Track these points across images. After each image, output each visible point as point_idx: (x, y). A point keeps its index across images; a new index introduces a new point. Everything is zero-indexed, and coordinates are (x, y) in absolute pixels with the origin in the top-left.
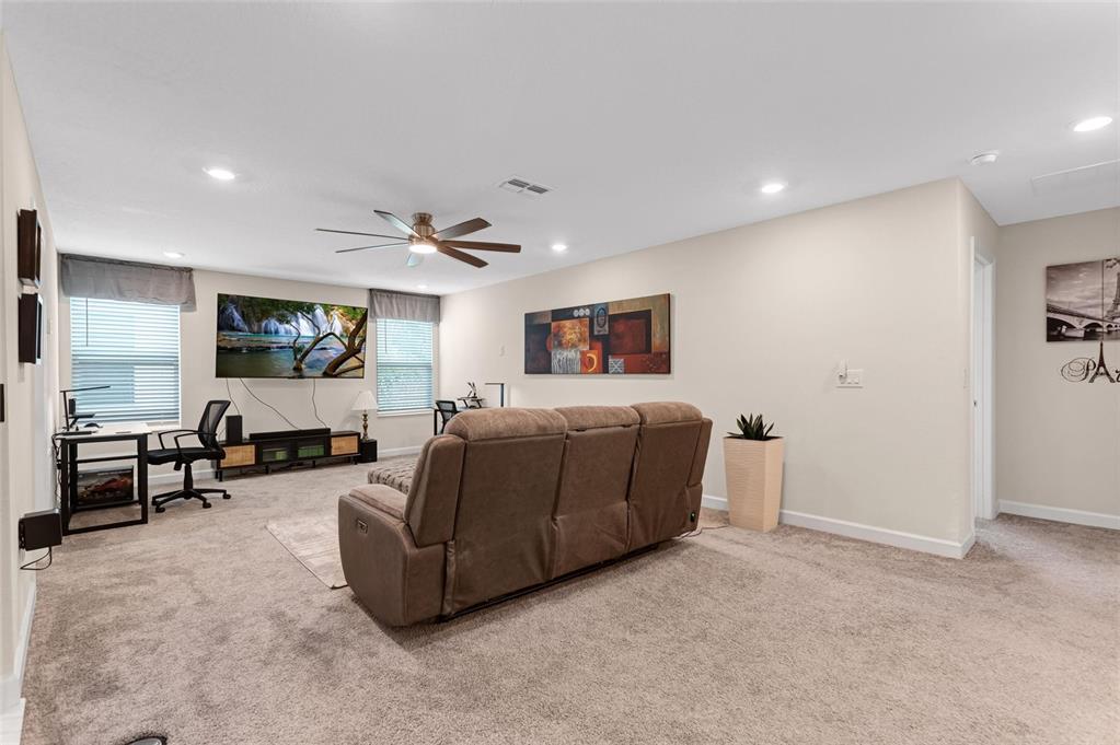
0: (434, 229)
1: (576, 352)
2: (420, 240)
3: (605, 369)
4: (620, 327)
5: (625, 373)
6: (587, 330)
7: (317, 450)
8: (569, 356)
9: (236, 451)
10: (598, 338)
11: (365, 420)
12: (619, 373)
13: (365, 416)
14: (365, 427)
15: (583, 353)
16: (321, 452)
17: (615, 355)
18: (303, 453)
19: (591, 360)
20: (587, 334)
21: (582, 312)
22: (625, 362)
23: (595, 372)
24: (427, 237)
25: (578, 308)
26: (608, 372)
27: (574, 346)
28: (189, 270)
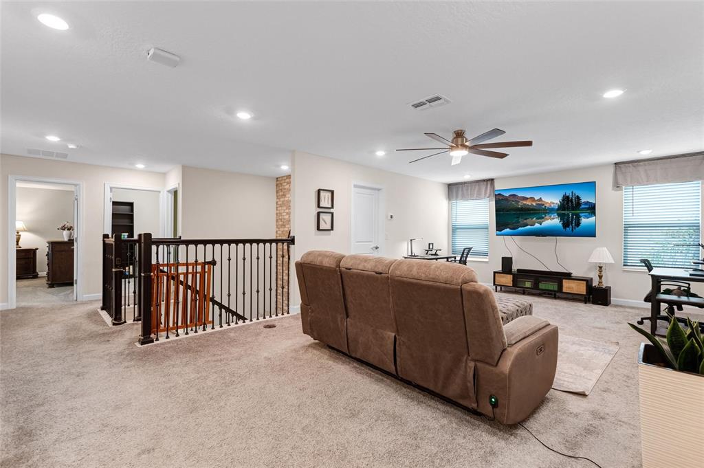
0: (466, 139)
2: (457, 146)
7: (552, 286)
9: (503, 277)
11: (601, 271)
13: (600, 268)
14: (600, 277)
16: (556, 288)
18: (542, 286)
24: (461, 145)
28: (492, 180)
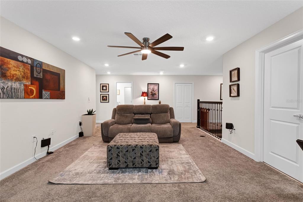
1: (21, 84)
3: (40, 96)
4: (48, 77)
5: (50, 99)
6: (29, 72)
8: (14, 86)
10: (37, 79)
12: (48, 99)
15: (25, 86)
17: (46, 90)
19: (32, 91)
20: (29, 75)
21: (25, 60)
22: (50, 94)
23: (34, 98)
25: (22, 56)
26: (42, 98)
27: (18, 79)
